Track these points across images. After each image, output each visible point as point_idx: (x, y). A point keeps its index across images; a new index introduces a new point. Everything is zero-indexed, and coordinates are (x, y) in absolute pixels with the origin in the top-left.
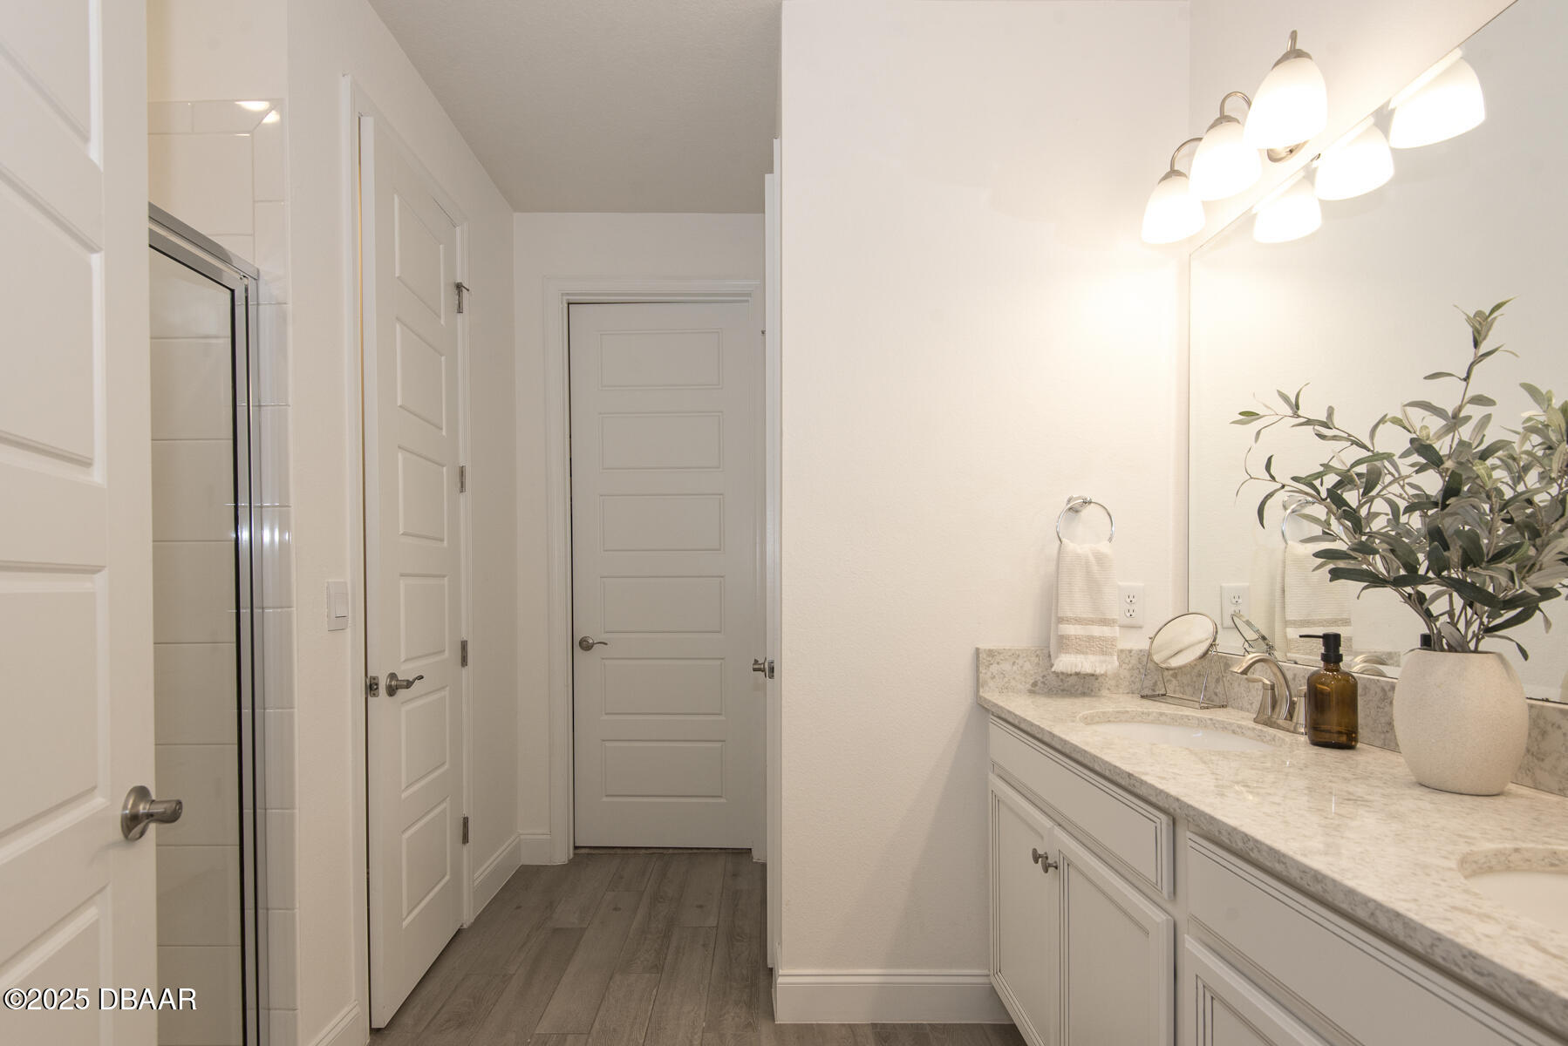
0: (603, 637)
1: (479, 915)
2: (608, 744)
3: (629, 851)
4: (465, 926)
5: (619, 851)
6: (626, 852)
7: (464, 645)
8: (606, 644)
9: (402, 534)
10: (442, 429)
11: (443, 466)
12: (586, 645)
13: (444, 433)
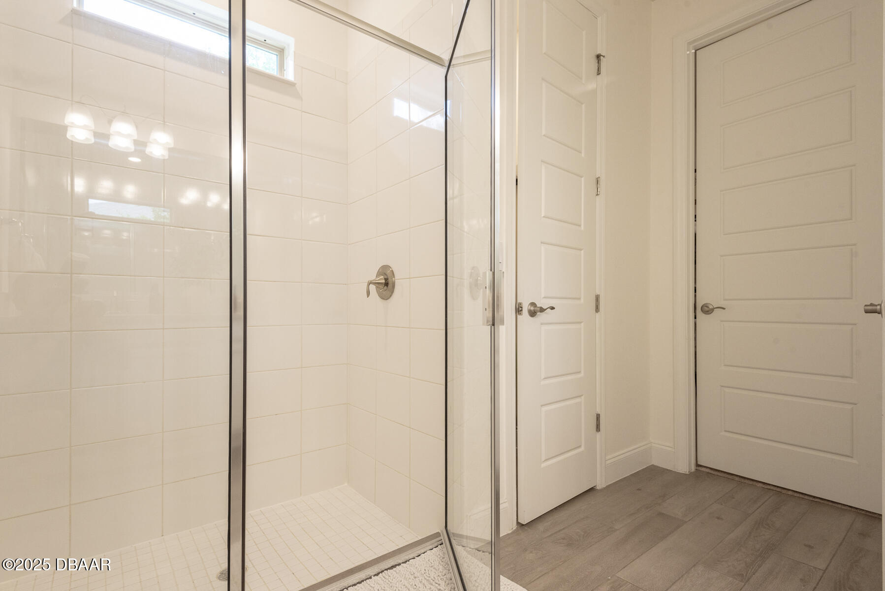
0: (722, 304)
1: (610, 484)
2: (727, 390)
3: (746, 481)
4: (598, 488)
5: (737, 479)
6: (743, 480)
7: (597, 298)
8: (724, 309)
9: (544, 217)
10: (581, 153)
11: (582, 177)
12: (707, 310)
13: (583, 155)
